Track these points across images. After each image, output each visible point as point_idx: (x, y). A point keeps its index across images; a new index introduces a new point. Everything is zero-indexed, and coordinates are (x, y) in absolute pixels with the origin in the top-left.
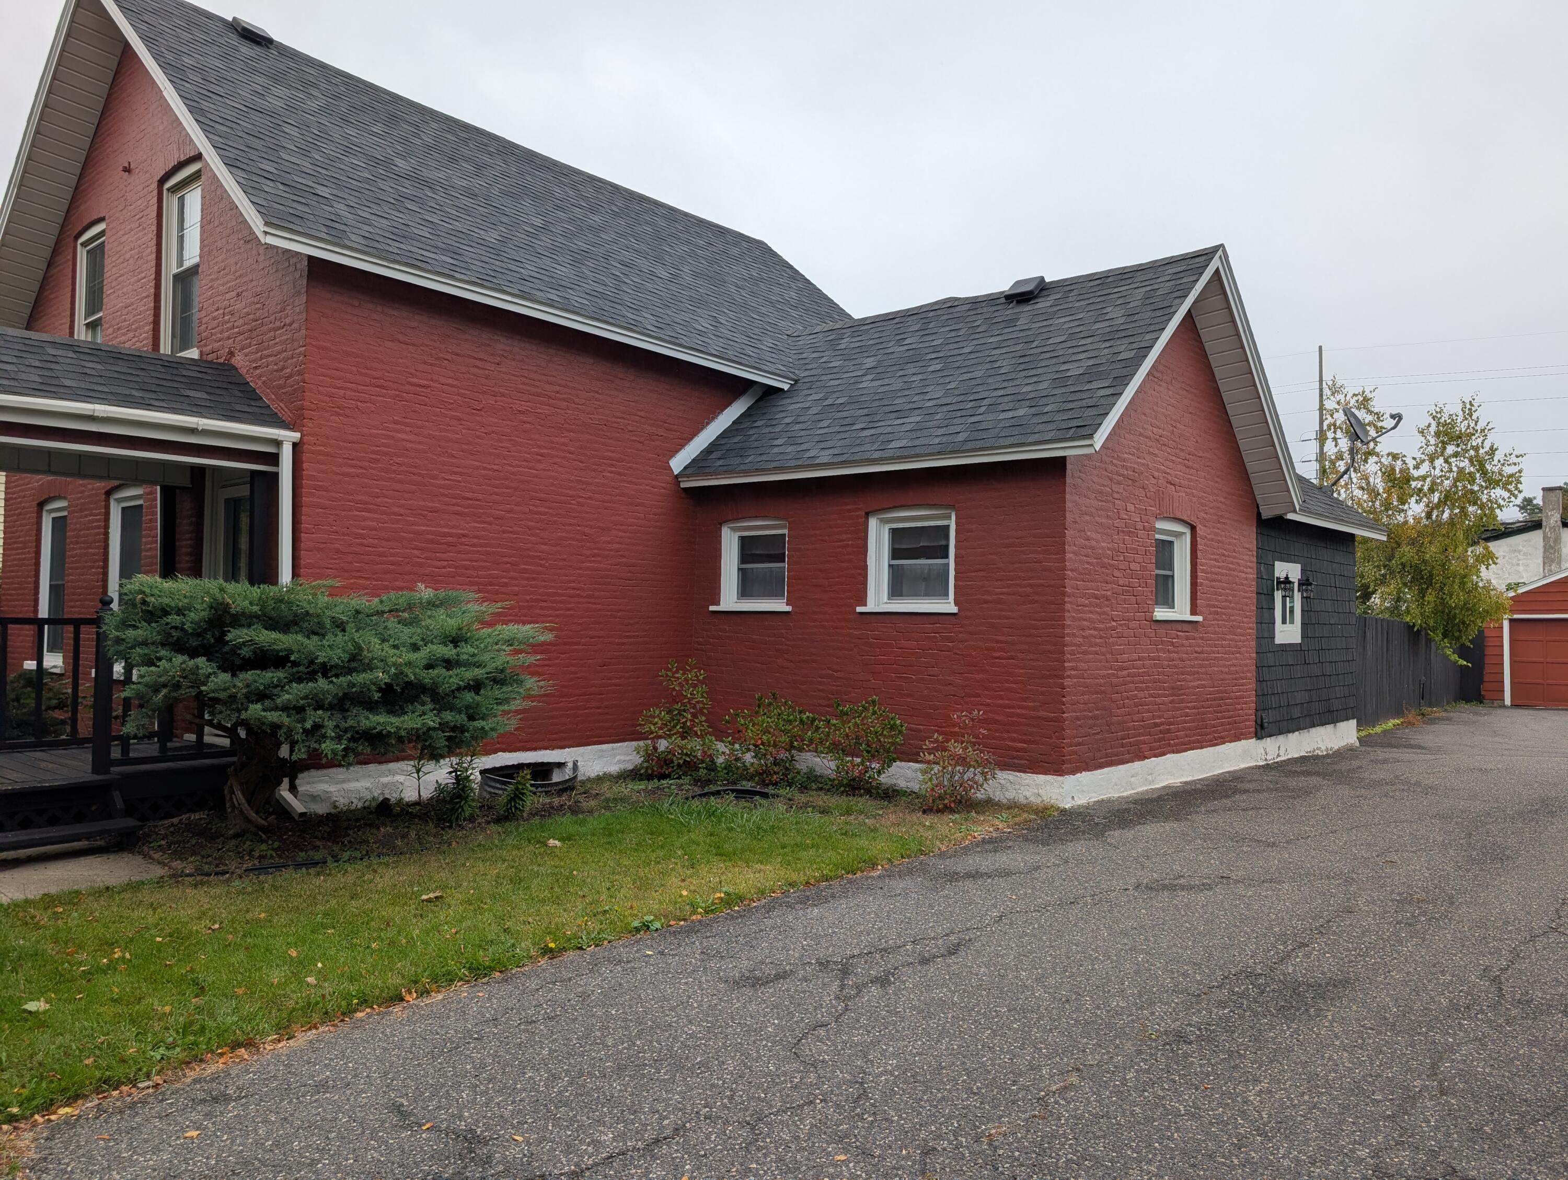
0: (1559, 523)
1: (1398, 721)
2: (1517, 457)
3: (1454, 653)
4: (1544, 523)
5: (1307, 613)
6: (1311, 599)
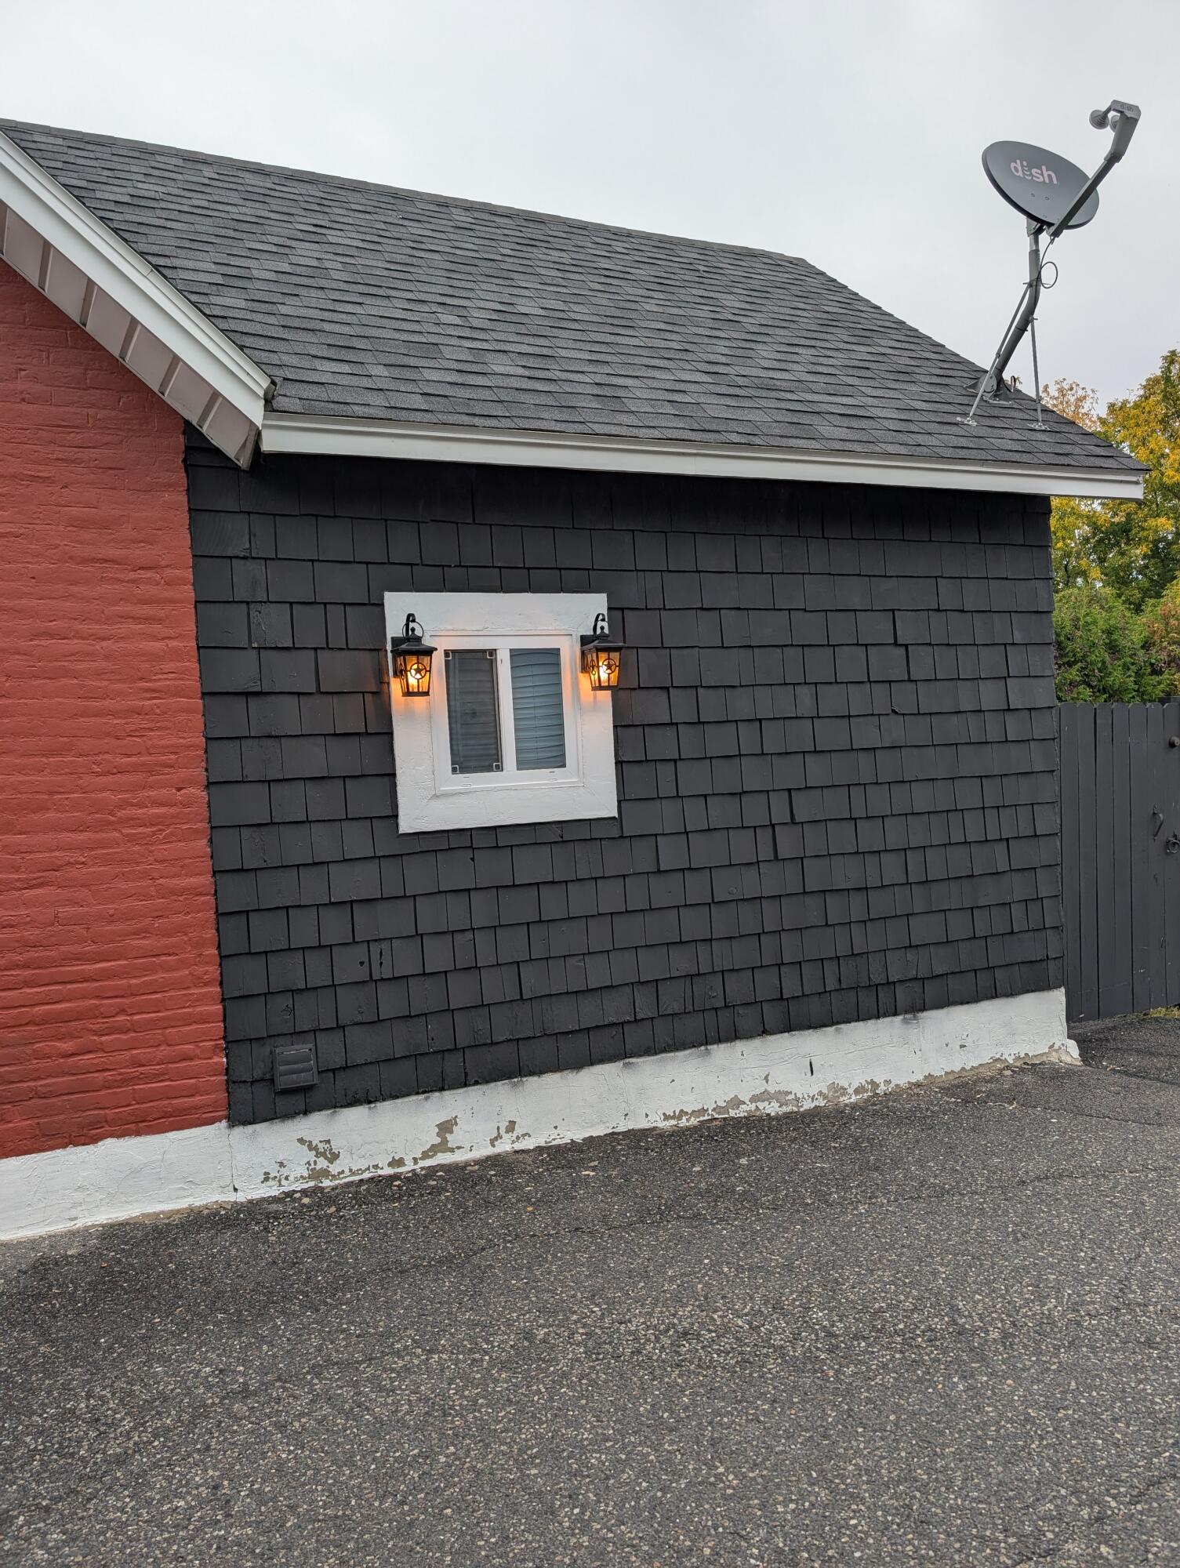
5: (670, 732)
6: (700, 690)
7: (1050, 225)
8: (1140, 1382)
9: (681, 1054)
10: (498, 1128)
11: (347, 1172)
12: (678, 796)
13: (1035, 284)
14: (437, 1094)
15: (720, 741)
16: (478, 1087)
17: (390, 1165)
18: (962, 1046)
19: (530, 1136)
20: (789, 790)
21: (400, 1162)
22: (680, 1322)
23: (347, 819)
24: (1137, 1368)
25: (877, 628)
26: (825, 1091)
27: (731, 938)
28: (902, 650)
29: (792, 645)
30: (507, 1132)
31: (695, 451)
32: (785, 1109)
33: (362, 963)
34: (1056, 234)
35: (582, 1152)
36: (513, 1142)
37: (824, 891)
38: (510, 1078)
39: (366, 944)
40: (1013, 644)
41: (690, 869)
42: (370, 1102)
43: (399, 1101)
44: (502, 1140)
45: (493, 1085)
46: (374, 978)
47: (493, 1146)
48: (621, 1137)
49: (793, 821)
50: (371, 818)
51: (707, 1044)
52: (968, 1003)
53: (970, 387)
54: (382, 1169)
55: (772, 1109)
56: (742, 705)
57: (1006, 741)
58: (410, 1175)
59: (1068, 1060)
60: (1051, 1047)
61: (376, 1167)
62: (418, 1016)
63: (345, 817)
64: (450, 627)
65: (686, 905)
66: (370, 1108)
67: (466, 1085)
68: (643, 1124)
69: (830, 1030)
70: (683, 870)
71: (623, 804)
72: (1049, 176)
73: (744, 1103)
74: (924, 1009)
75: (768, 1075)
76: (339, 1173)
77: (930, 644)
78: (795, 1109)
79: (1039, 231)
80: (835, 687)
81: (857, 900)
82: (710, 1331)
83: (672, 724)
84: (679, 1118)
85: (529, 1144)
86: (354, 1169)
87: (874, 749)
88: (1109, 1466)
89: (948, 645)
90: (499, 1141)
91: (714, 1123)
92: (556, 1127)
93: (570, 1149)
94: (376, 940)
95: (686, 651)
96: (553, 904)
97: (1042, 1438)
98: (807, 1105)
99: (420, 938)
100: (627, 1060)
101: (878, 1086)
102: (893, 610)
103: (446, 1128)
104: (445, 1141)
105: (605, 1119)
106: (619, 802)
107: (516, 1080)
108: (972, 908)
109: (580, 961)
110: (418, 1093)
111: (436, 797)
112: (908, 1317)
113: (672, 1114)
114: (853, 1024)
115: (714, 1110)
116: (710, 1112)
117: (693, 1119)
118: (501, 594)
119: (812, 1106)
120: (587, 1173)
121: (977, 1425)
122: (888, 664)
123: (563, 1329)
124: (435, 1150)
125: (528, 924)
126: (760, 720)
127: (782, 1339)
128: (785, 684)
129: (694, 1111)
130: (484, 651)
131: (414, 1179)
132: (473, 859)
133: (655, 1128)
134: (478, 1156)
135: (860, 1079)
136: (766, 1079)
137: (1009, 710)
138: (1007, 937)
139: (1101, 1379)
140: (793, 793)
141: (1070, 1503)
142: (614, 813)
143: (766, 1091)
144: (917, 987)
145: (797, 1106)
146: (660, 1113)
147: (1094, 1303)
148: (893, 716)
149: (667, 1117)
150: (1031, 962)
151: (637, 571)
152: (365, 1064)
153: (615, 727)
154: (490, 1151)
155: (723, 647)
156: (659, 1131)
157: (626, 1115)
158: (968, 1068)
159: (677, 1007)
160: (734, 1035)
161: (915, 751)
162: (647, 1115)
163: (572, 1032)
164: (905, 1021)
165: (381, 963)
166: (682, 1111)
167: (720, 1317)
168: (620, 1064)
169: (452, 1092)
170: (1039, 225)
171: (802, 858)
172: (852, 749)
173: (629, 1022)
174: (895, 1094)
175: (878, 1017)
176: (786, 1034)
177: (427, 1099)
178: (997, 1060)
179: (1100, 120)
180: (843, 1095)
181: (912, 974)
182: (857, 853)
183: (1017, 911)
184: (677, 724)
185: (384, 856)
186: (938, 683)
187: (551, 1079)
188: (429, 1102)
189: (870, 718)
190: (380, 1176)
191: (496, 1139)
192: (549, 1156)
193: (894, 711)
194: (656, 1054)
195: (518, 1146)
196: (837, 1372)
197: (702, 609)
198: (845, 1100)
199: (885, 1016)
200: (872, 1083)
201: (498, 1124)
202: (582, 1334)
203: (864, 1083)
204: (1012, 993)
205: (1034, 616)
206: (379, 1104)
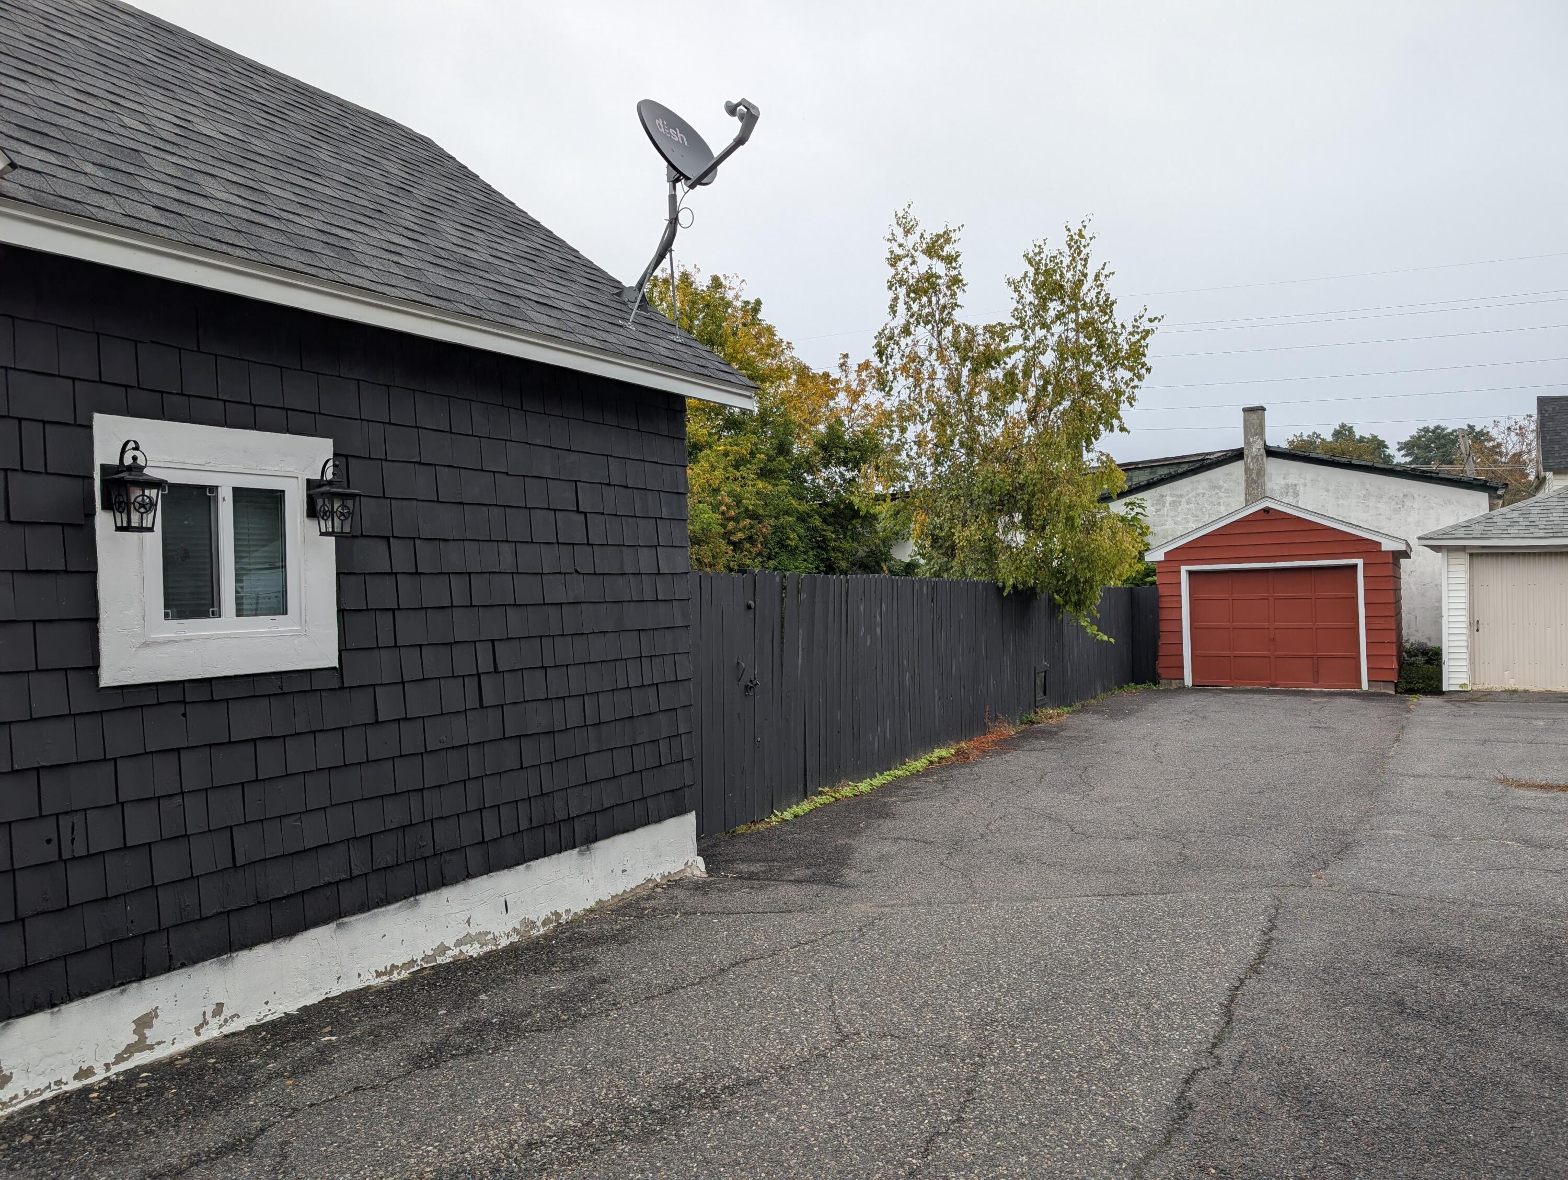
0: (1263, 451)
1: (943, 753)
2: (1151, 320)
3: (1092, 624)
4: (1246, 452)
5: (389, 581)
6: (418, 542)
7: (687, 178)
8: (885, 1082)
9: (391, 908)
10: (204, 1013)
11: (22, 1096)
12: (396, 646)
13: (674, 222)
14: (135, 985)
15: (434, 592)
16: (183, 970)
17: (77, 1077)
18: (624, 871)
19: (239, 1017)
20: (493, 641)
21: (89, 1072)
22: (519, 1137)
23: (37, 670)
24: (877, 1075)
25: (562, 496)
26: (518, 927)
27: (440, 786)
28: (582, 517)
29: (496, 505)
30: (214, 1016)
31: (433, 316)
32: (487, 949)
33: (49, 841)
34: (692, 187)
35: (304, 1022)
36: (221, 1026)
37: (519, 736)
38: (219, 955)
39: (55, 817)
40: (661, 518)
41: (406, 719)
42: (53, 1005)
43: (89, 999)
44: (208, 1027)
45: (199, 965)
46: (64, 857)
47: (198, 1034)
48: (337, 1001)
49: (496, 671)
50: (66, 670)
51: (417, 894)
52: (628, 831)
53: (616, 294)
54: (66, 1083)
55: (474, 950)
56: (454, 558)
57: (657, 600)
58: (105, 1083)
59: (697, 873)
60: (686, 864)
61: (59, 1083)
62: (116, 897)
63: (34, 668)
64: (170, 459)
65: (401, 756)
66: (52, 1013)
67: (170, 969)
68: (356, 985)
69: (521, 868)
70: (398, 720)
71: (343, 653)
72: (682, 138)
73: (449, 948)
74: (596, 840)
75: (469, 918)
76: (11, 1099)
77: (603, 514)
78: (494, 948)
79: (678, 180)
80: (530, 546)
81: (545, 742)
82: (551, 1137)
83: (391, 573)
84: (391, 973)
85: (239, 1025)
86: (31, 1090)
87: (561, 604)
88: (898, 1139)
89: (616, 515)
90: (205, 1027)
91: (425, 973)
92: (267, 1003)
93: (288, 1023)
94: (66, 813)
95: (405, 503)
96: (270, 762)
97: (848, 1136)
98: (504, 943)
99: (120, 806)
100: (341, 920)
101: (561, 916)
102: (576, 481)
103: (144, 1023)
104: (143, 1038)
105: (317, 986)
106: (340, 651)
107: (225, 957)
108: (631, 746)
109: (296, 821)
110: (114, 987)
111: (146, 645)
112: (704, 1083)
113: (384, 970)
114: (540, 860)
115: (423, 959)
116: (419, 962)
117: (403, 972)
118: (225, 429)
119: (508, 942)
120: (326, 1038)
121: (801, 1140)
122: (572, 528)
123: (409, 1173)
124: (131, 1050)
125: (243, 784)
126: (469, 574)
127: (616, 1126)
128: (491, 541)
129: (404, 964)
130: (204, 487)
131: (111, 1086)
132: (184, 715)
133: (369, 987)
134: (183, 1049)
135: (545, 912)
136: (468, 922)
137: (659, 574)
138: (655, 770)
139: (861, 1087)
140: (496, 643)
141: (889, 1169)
142: (336, 664)
143: (468, 933)
144: (590, 820)
145: (496, 945)
146: (372, 971)
147: (825, 1040)
148: (575, 575)
149: (379, 974)
150: (673, 790)
151: (362, 420)
152: (50, 960)
153: (338, 574)
154: (196, 1041)
155: (438, 501)
156: (374, 989)
157: (339, 978)
158: (628, 890)
159: (390, 860)
160: (443, 881)
161: (591, 606)
162: (359, 975)
163: (286, 897)
164: (581, 853)
165: (73, 840)
166: (393, 965)
167: (552, 1123)
168: (333, 925)
169: (152, 980)
170: (676, 175)
171: (502, 706)
172: (544, 604)
173: (344, 880)
174: (575, 922)
175: (560, 852)
176: (485, 876)
177: (123, 992)
178: (650, 880)
179: (732, 110)
180: (533, 928)
181: (587, 809)
182: (547, 699)
183: (664, 746)
184: (396, 574)
185: (78, 714)
186: (608, 548)
187: (263, 952)
188: (125, 996)
189: (558, 576)
190: (66, 1092)
191: (201, 1026)
192: (268, 1033)
193: (576, 571)
194: (369, 910)
195: (227, 1030)
196: (677, 1136)
197: (420, 463)
198: (535, 933)
199: (566, 850)
200: (557, 914)
201: (204, 1009)
202: (431, 1172)
203: (549, 915)
204: (660, 820)
205: (675, 496)
206: (63, 1007)
